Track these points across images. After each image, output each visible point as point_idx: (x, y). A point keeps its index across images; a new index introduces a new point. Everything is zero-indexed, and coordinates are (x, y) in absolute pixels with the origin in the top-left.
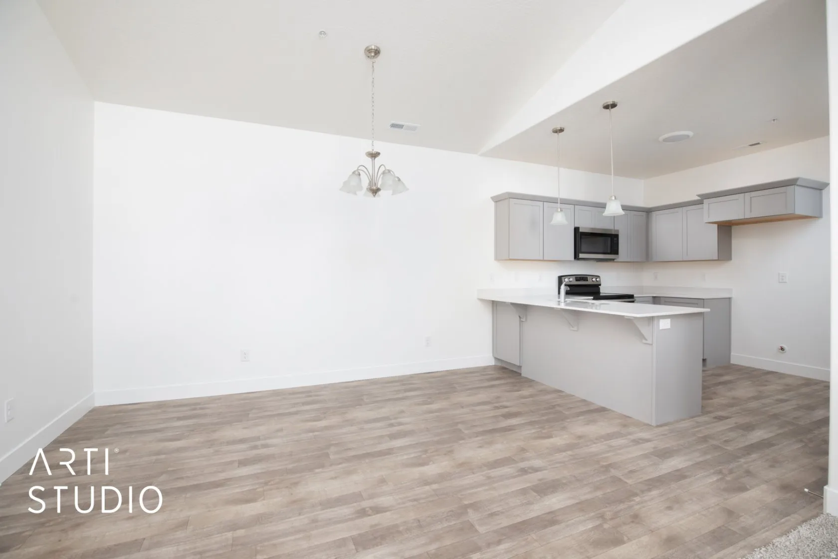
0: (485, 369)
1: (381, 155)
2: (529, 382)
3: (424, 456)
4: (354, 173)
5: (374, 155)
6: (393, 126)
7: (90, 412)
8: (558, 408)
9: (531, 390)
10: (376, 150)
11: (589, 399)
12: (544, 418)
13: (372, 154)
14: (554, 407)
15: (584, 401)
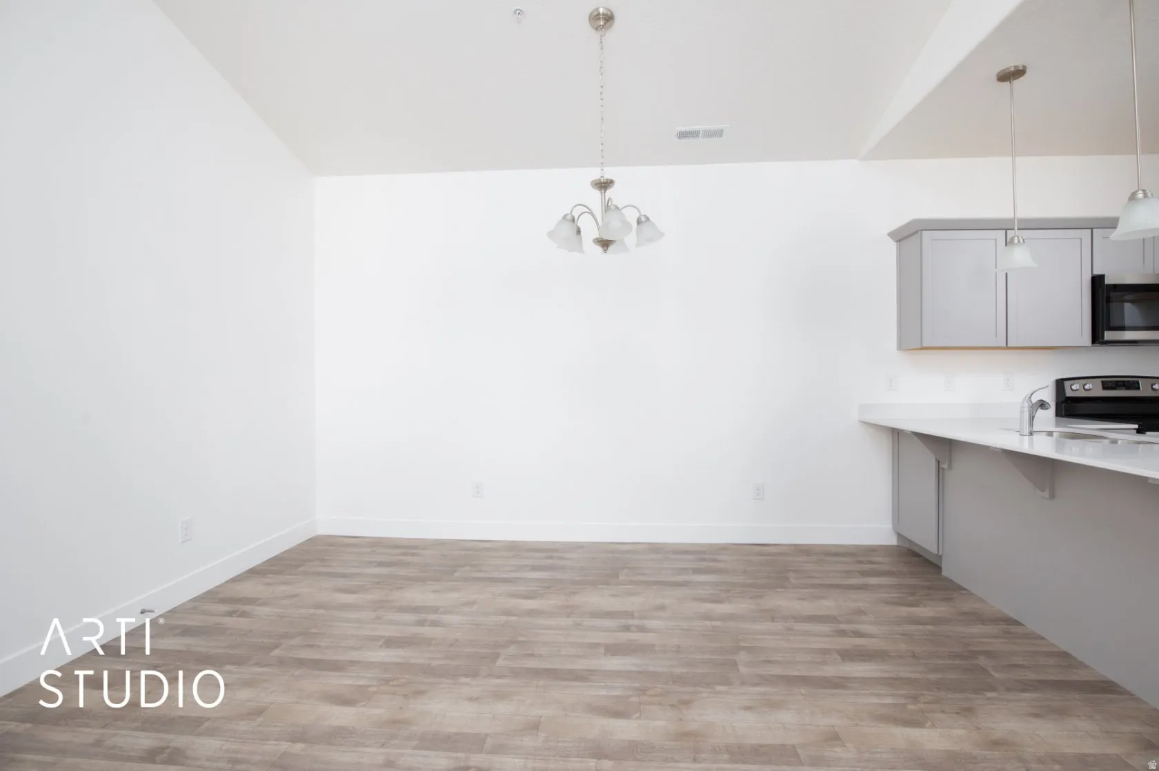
0: (872, 550)
1: (616, 185)
2: (952, 589)
3: (634, 699)
4: (564, 217)
5: (604, 185)
6: (682, 135)
7: (309, 540)
8: (982, 661)
9: (942, 609)
10: (608, 176)
11: (1079, 655)
12: (933, 676)
13: (601, 183)
14: (975, 654)
15: (1065, 655)
